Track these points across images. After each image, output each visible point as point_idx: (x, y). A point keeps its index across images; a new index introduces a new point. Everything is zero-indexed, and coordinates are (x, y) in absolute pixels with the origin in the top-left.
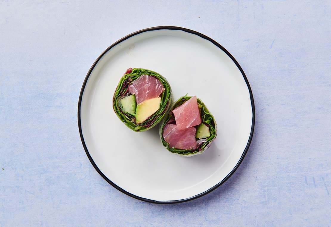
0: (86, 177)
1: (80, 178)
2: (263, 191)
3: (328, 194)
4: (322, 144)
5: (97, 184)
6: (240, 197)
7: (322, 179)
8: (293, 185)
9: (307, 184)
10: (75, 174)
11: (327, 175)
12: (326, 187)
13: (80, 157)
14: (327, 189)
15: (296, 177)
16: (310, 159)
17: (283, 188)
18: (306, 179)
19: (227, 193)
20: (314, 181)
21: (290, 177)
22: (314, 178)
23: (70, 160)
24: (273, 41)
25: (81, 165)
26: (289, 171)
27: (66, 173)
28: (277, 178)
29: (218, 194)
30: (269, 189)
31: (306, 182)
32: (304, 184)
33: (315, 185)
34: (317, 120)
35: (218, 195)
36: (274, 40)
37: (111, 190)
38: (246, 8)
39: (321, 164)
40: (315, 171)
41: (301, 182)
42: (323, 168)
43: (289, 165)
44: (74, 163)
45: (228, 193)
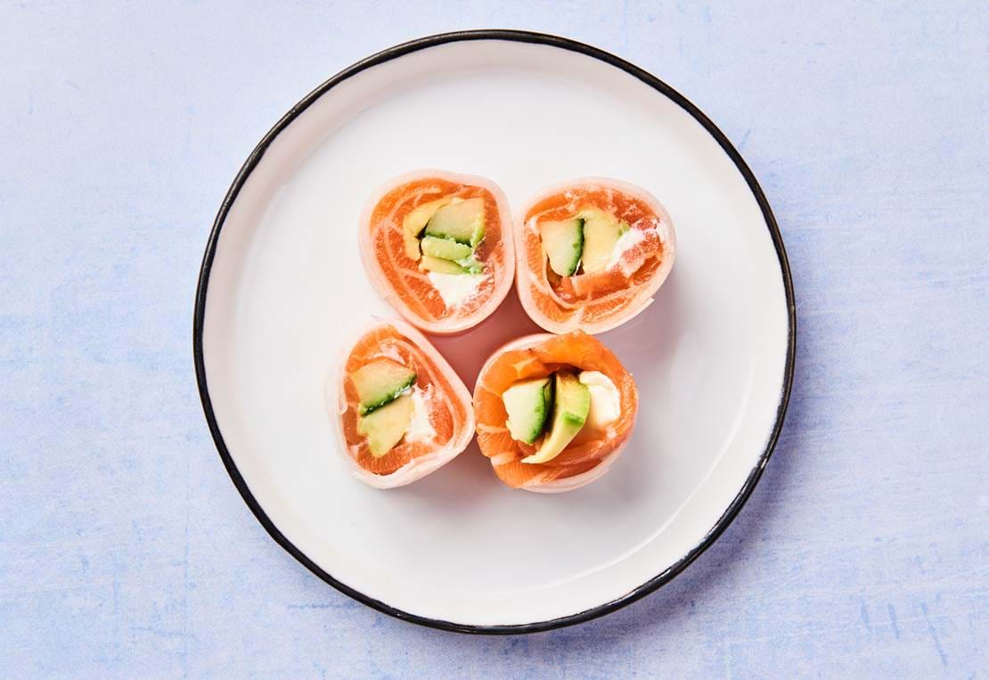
0: (101, 605)
1: (81, 609)
2: (716, 654)
3: (945, 663)
4: (918, 489)
5: (140, 628)
6: (634, 673)
7: (920, 609)
8: (822, 632)
9: (870, 629)
10: (65, 596)
11: (938, 597)
12: (936, 639)
13: (83, 535)
14: (938, 646)
15: (830, 604)
16: (877, 539)
17: (786, 640)
18: (864, 610)
19: (589, 658)
20: (894, 617)
21: (808, 603)
22: (891, 607)
23: (47, 546)
24: (746, 135)
25: (86, 563)
26: (806, 582)
27: (34, 593)
28: (764, 608)
29: (559, 664)
30: (736, 645)
31: (866, 622)
32: (860, 627)
33: (898, 633)
34: (900, 403)
35: (559, 667)
36: (749, 132)
37: (189, 652)
38: (652, 20)
39: (918, 557)
40: (896, 582)
41: (848, 621)
42: (924, 572)
43: (805, 561)
44: (60, 555)
45: (595, 661)
